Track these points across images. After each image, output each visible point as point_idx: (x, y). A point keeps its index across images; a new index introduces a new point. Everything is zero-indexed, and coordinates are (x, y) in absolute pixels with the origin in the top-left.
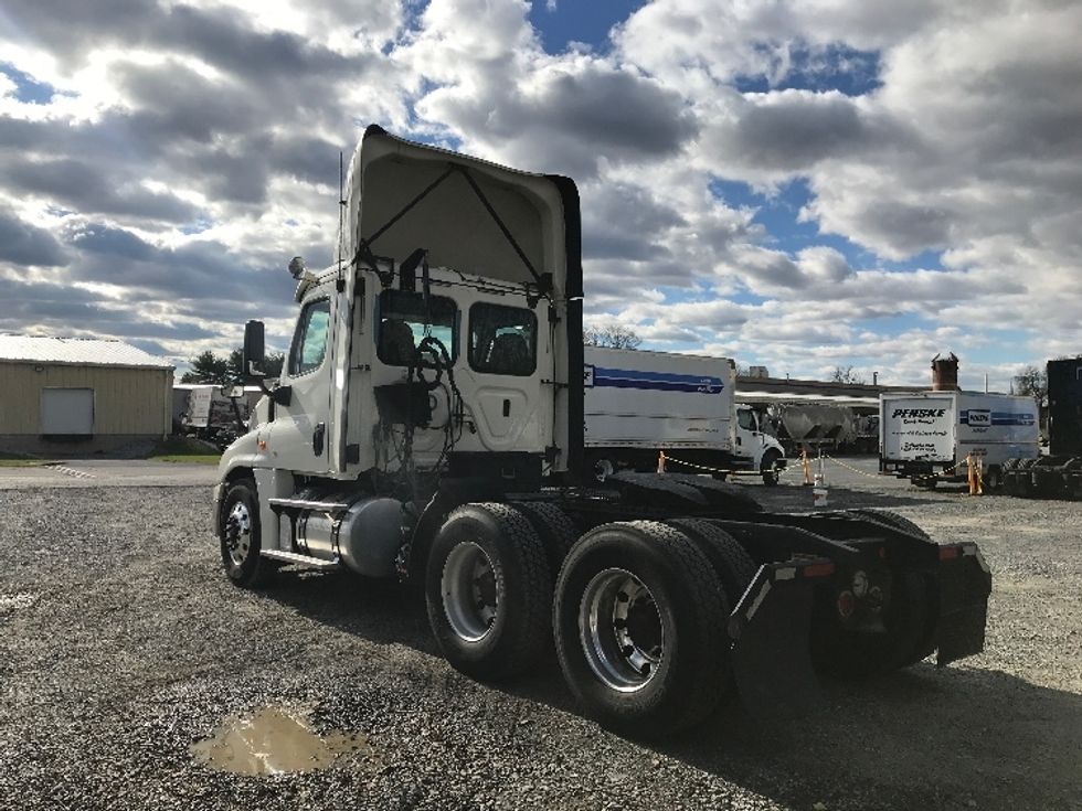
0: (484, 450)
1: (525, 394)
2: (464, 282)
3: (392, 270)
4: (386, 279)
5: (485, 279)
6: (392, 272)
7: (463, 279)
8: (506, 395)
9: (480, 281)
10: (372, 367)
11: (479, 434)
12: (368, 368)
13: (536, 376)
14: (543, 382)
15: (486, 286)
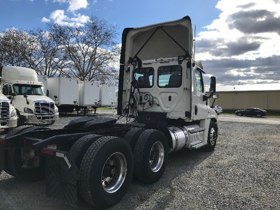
1: (177, 93)
2: (157, 62)
5: (162, 59)
7: (156, 60)
11: (160, 107)
13: (182, 87)
14: (184, 89)
15: (164, 61)
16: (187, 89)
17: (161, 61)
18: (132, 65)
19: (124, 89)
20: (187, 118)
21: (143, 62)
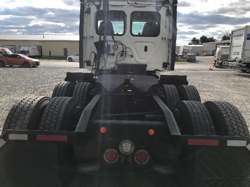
0: (136, 63)
1: (154, 43)
2: (129, 5)
3: (100, 3)
4: (98, 7)
5: (137, 3)
6: (100, 5)
7: (128, 3)
8: (146, 44)
9: (135, 3)
10: (94, 37)
11: (134, 58)
12: (93, 37)
13: (160, 37)
14: (162, 39)
15: (138, 5)
16: (165, 39)
17: (135, 5)
18: (94, 5)
19: (85, 35)
20: (164, 68)
21: (111, 3)
